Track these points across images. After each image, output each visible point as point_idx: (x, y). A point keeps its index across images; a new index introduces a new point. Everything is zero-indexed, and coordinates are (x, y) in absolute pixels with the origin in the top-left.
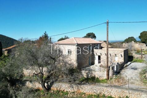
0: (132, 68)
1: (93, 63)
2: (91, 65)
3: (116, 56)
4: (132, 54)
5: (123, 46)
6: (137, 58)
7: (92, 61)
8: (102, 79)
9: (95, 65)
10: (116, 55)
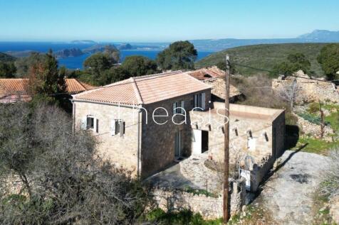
0: (294, 177)
1: (186, 153)
2: (181, 159)
3: (251, 136)
4: (297, 120)
5: (273, 87)
6: (309, 135)
7: (185, 146)
8: (209, 218)
9: (191, 157)
10: (250, 133)
